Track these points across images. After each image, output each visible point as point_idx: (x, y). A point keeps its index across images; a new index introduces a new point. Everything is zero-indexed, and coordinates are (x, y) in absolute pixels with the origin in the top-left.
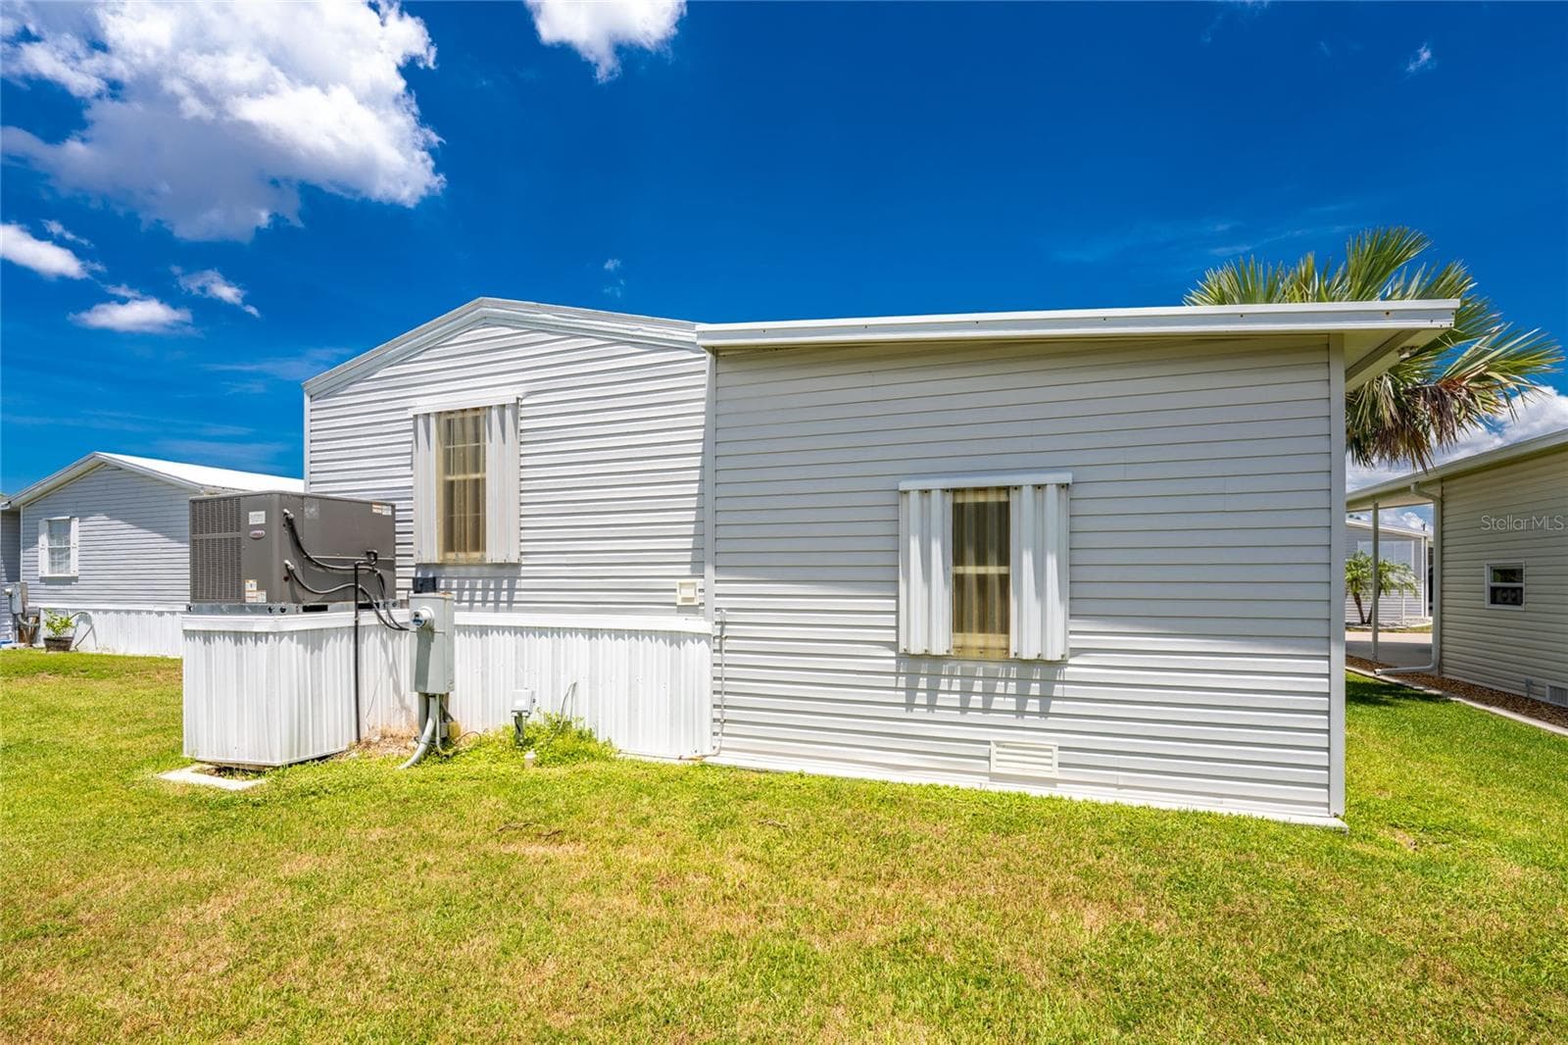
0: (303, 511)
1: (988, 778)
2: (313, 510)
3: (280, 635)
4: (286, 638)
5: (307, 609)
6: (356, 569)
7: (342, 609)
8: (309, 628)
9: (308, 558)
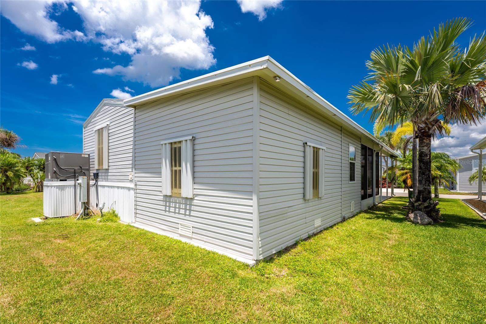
0: (59, 157)
1: (179, 235)
2: (62, 156)
3: (52, 186)
4: (53, 187)
5: (61, 180)
6: (75, 171)
7: (71, 181)
8: (60, 185)
9: (60, 168)
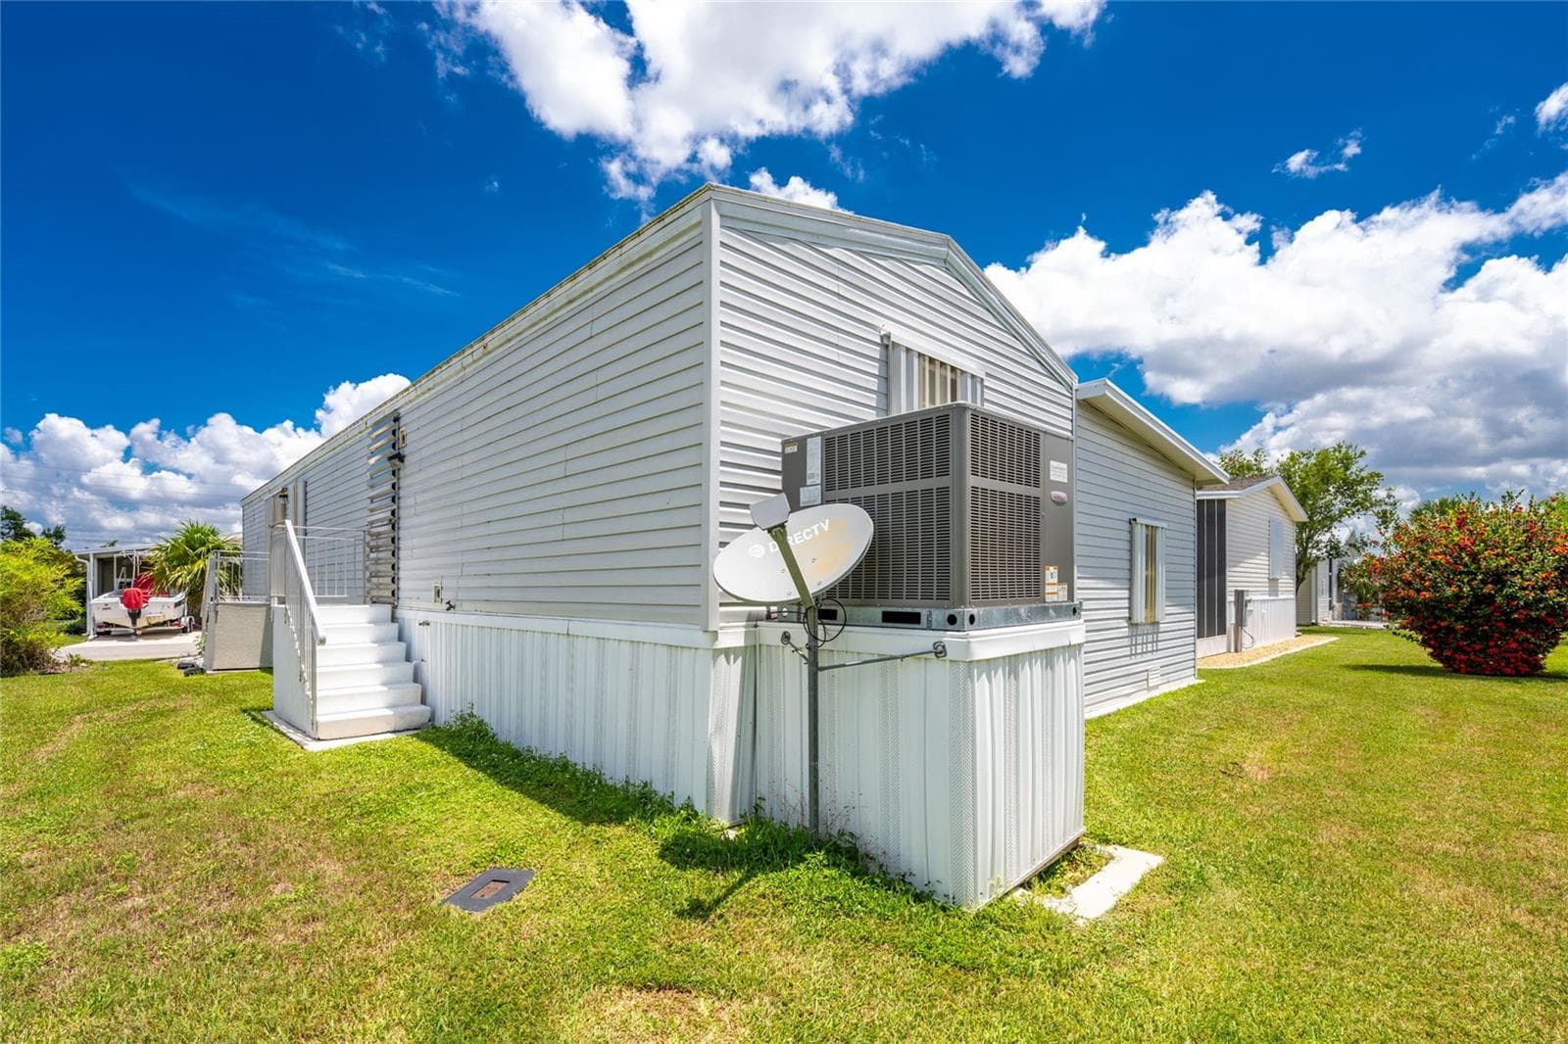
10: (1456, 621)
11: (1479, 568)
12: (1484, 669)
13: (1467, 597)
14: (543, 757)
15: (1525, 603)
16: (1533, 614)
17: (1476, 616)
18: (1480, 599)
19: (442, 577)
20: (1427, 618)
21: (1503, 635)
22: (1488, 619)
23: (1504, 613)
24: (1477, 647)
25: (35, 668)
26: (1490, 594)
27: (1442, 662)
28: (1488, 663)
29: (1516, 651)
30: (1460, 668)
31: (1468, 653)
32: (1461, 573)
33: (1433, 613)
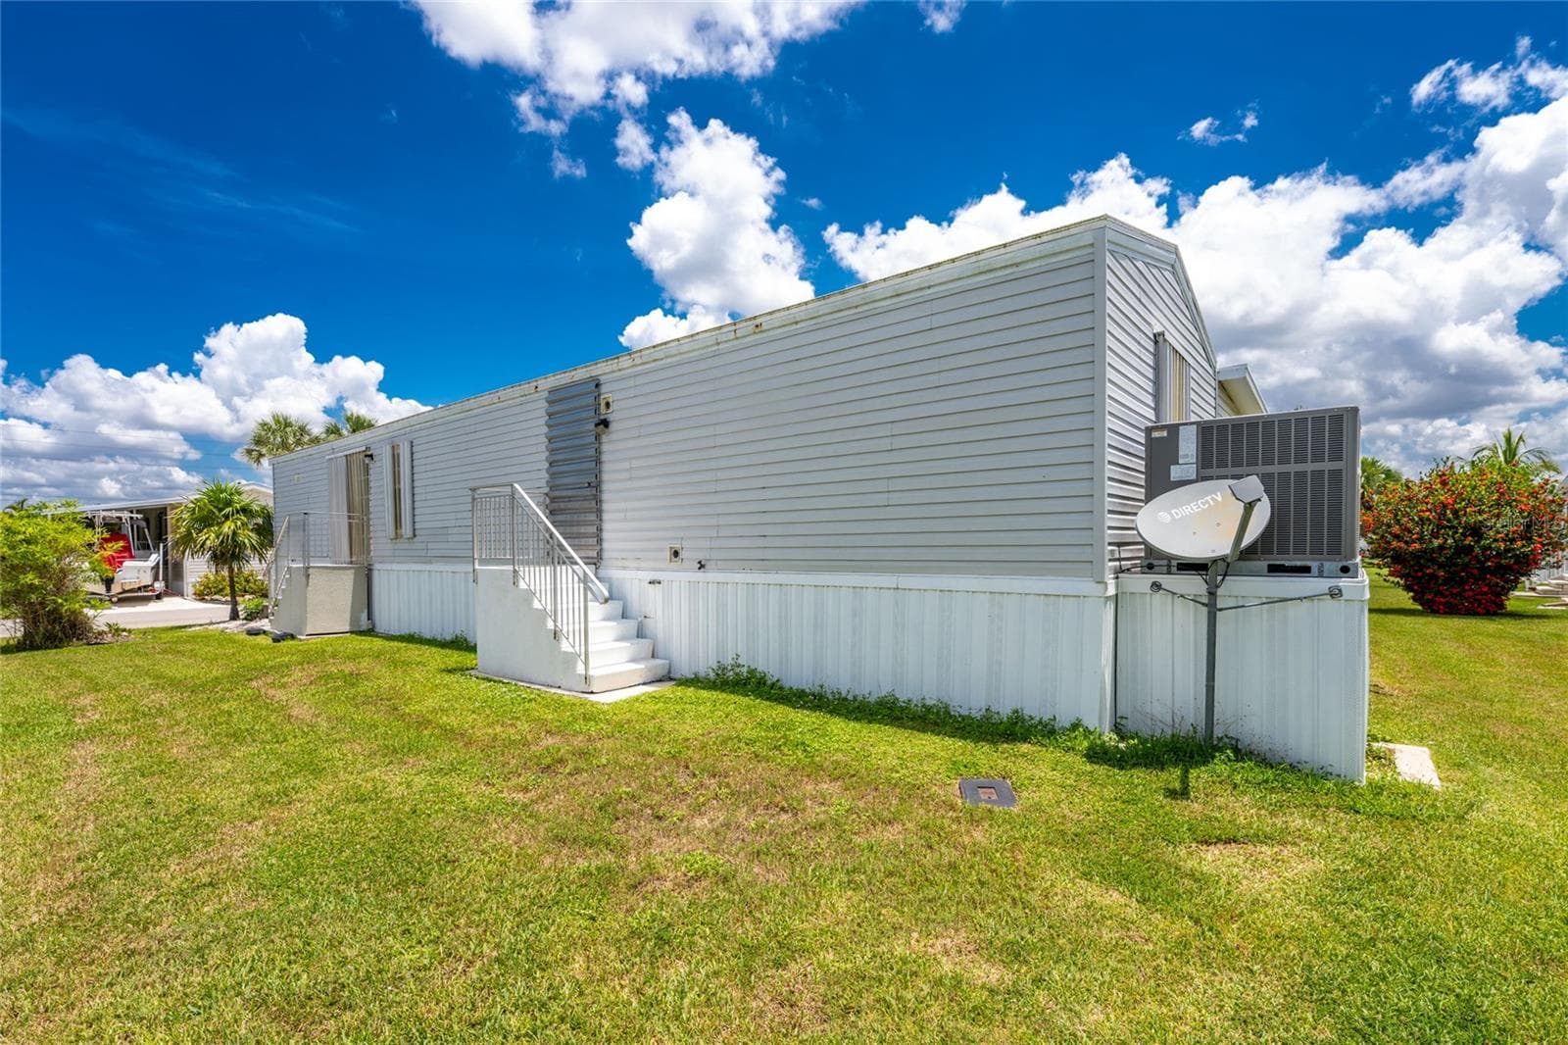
10: (1439, 568)
11: (1460, 523)
12: (1460, 609)
13: (1451, 547)
14: (860, 698)
15: (1498, 553)
16: (1503, 561)
17: (1456, 565)
18: (1462, 550)
19: (682, 538)
20: (1412, 566)
21: (1476, 580)
22: (1465, 567)
23: (1479, 561)
24: (1455, 591)
25: (78, 639)
26: (1470, 544)
27: (1421, 604)
28: (1463, 604)
29: (1486, 593)
30: (1439, 609)
31: (1446, 597)
32: (1445, 527)
33: (1419, 562)
